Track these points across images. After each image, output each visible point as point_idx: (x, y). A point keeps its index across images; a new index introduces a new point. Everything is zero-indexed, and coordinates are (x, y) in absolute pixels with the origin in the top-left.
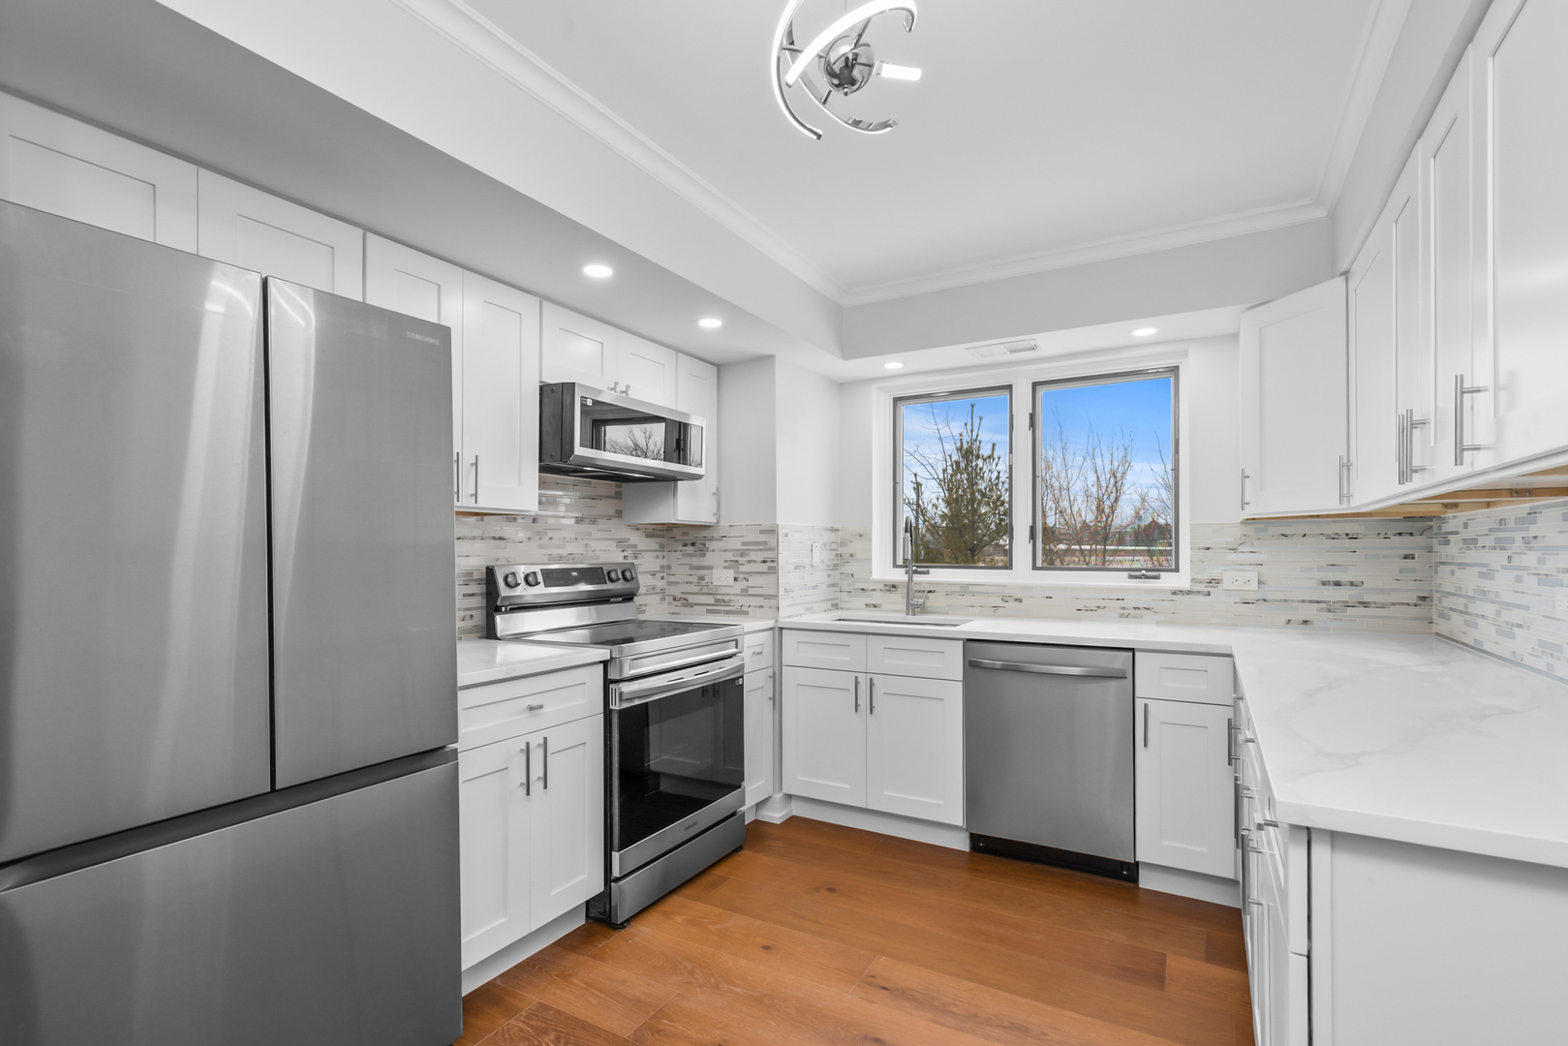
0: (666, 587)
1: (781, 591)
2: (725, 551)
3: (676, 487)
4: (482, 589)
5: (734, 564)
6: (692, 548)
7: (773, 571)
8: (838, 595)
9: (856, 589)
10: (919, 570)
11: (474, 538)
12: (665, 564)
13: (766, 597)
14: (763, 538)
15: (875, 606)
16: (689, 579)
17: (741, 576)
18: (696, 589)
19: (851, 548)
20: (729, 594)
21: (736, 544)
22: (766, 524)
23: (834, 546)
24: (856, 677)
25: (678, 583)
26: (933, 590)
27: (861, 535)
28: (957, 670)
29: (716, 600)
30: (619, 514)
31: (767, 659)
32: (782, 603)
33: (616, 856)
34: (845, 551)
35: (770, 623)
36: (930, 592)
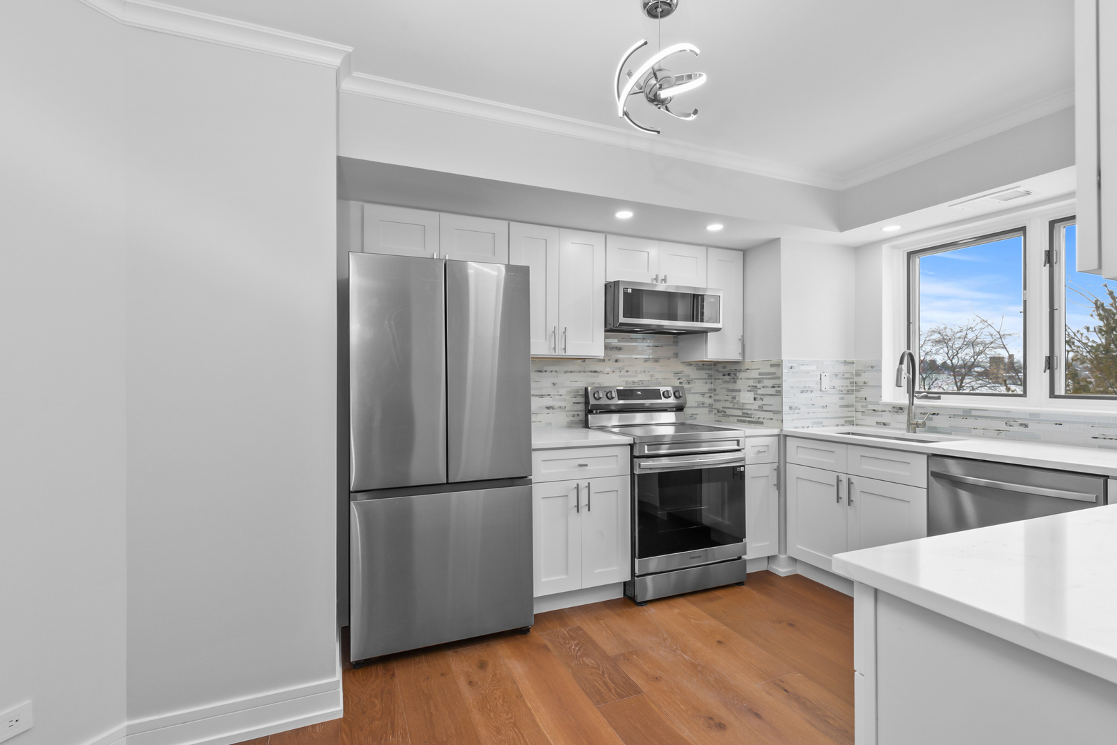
0: (713, 403)
1: (786, 408)
2: (748, 379)
3: (707, 335)
4: (582, 400)
5: (754, 388)
6: (728, 377)
7: (779, 393)
8: (853, 414)
9: (868, 410)
10: (929, 395)
11: (580, 372)
12: (713, 388)
13: (775, 412)
14: (773, 370)
15: (884, 424)
16: (727, 398)
17: (758, 397)
18: (731, 405)
19: (865, 377)
20: (751, 410)
21: (755, 374)
22: (775, 360)
23: (847, 376)
24: (838, 477)
25: (720, 400)
26: (936, 413)
27: (872, 367)
28: (922, 478)
29: (743, 413)
30: (676, 355)
31: (772, 455)
32: (785, 417)
33: (637, 561)
34: (860, 380)
35: (776, 431)
36: (934, 414)
